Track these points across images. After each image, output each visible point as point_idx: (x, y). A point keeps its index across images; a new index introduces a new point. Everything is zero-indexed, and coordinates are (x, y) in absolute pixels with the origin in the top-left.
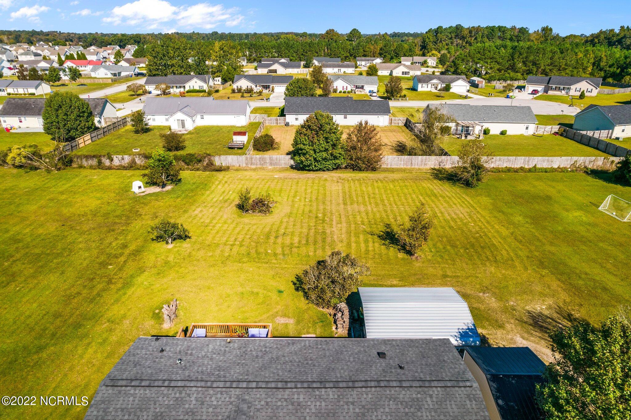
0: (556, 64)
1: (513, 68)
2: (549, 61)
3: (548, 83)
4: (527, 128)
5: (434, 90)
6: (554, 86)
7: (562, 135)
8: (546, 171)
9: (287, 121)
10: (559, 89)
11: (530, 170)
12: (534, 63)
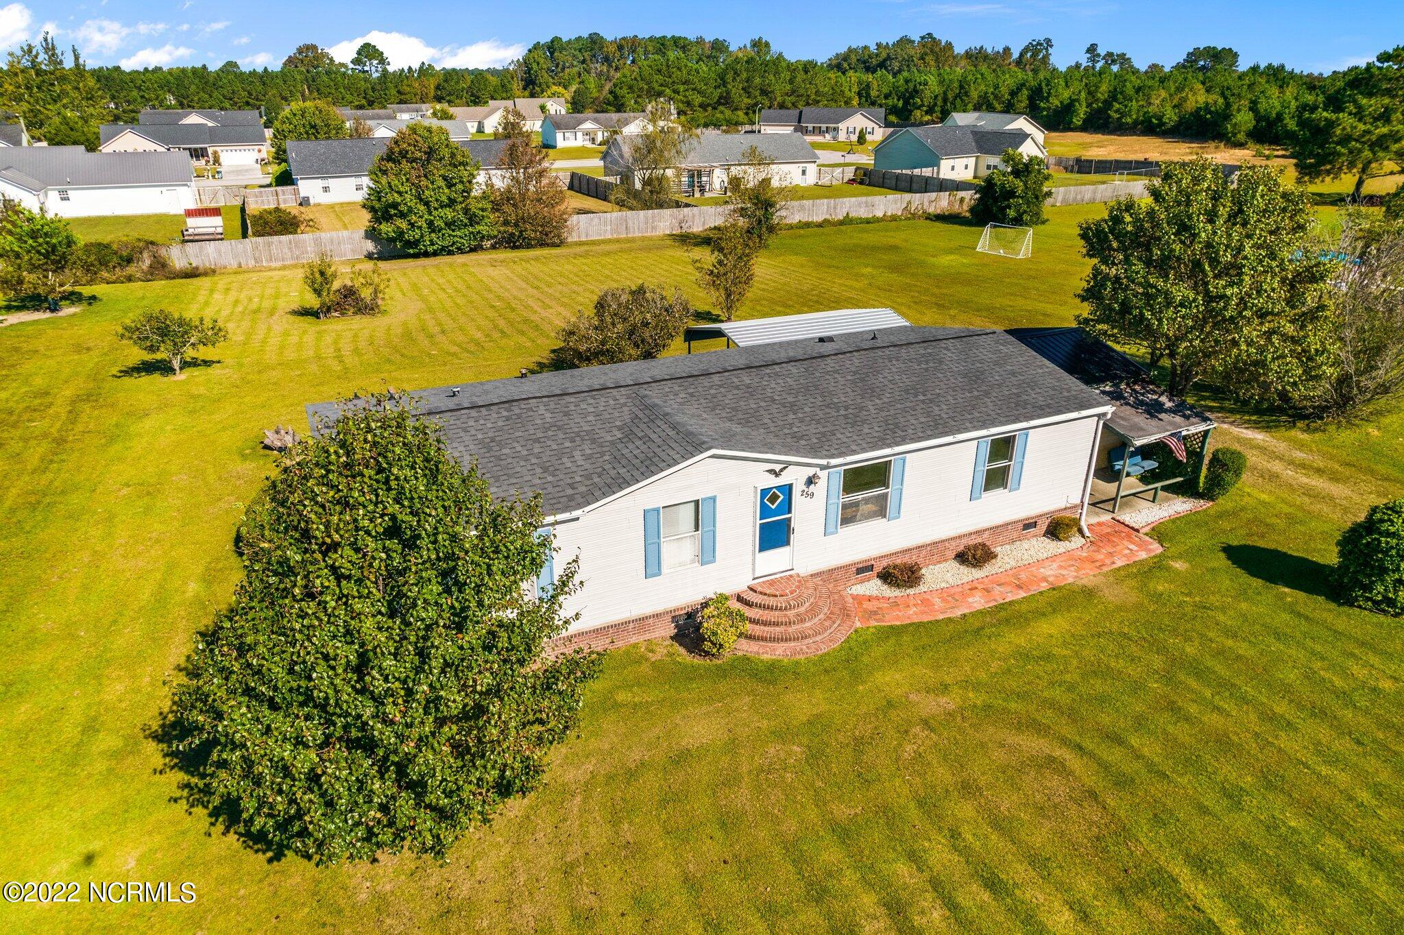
0: (802, 91)
1: (725, 100)
2: (788, 87)
3: (799, 122)
4: (804, 172)
5: (589, 145)
6: (810, 126)
7: (861, 183)
8: (868, 221)
9: (303, 194)
10: (820, 132)
11: (841, 223)
12: (764, 92)
